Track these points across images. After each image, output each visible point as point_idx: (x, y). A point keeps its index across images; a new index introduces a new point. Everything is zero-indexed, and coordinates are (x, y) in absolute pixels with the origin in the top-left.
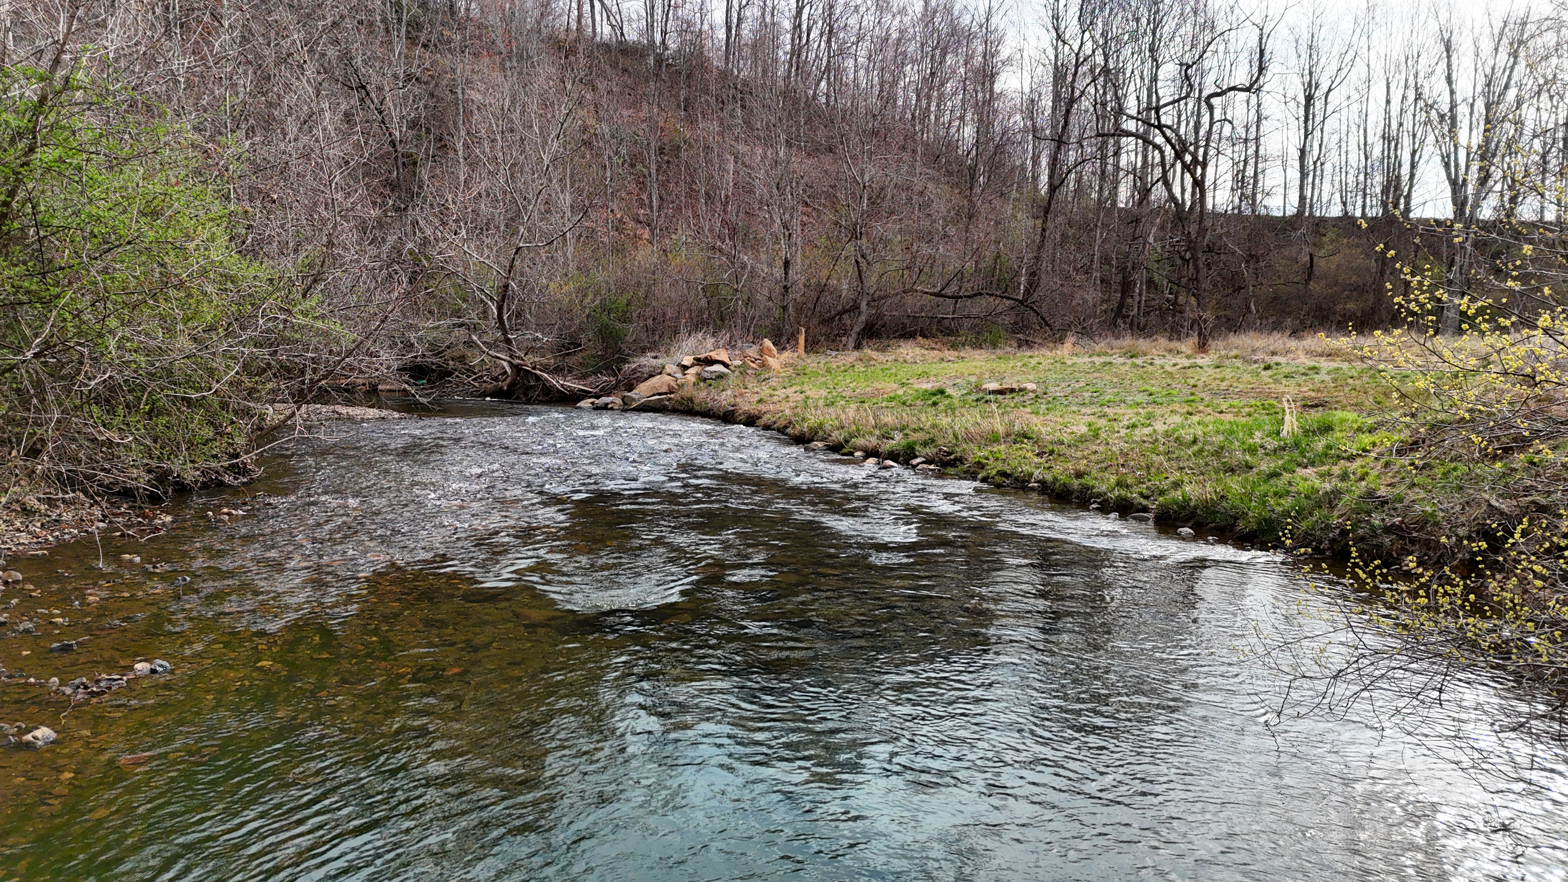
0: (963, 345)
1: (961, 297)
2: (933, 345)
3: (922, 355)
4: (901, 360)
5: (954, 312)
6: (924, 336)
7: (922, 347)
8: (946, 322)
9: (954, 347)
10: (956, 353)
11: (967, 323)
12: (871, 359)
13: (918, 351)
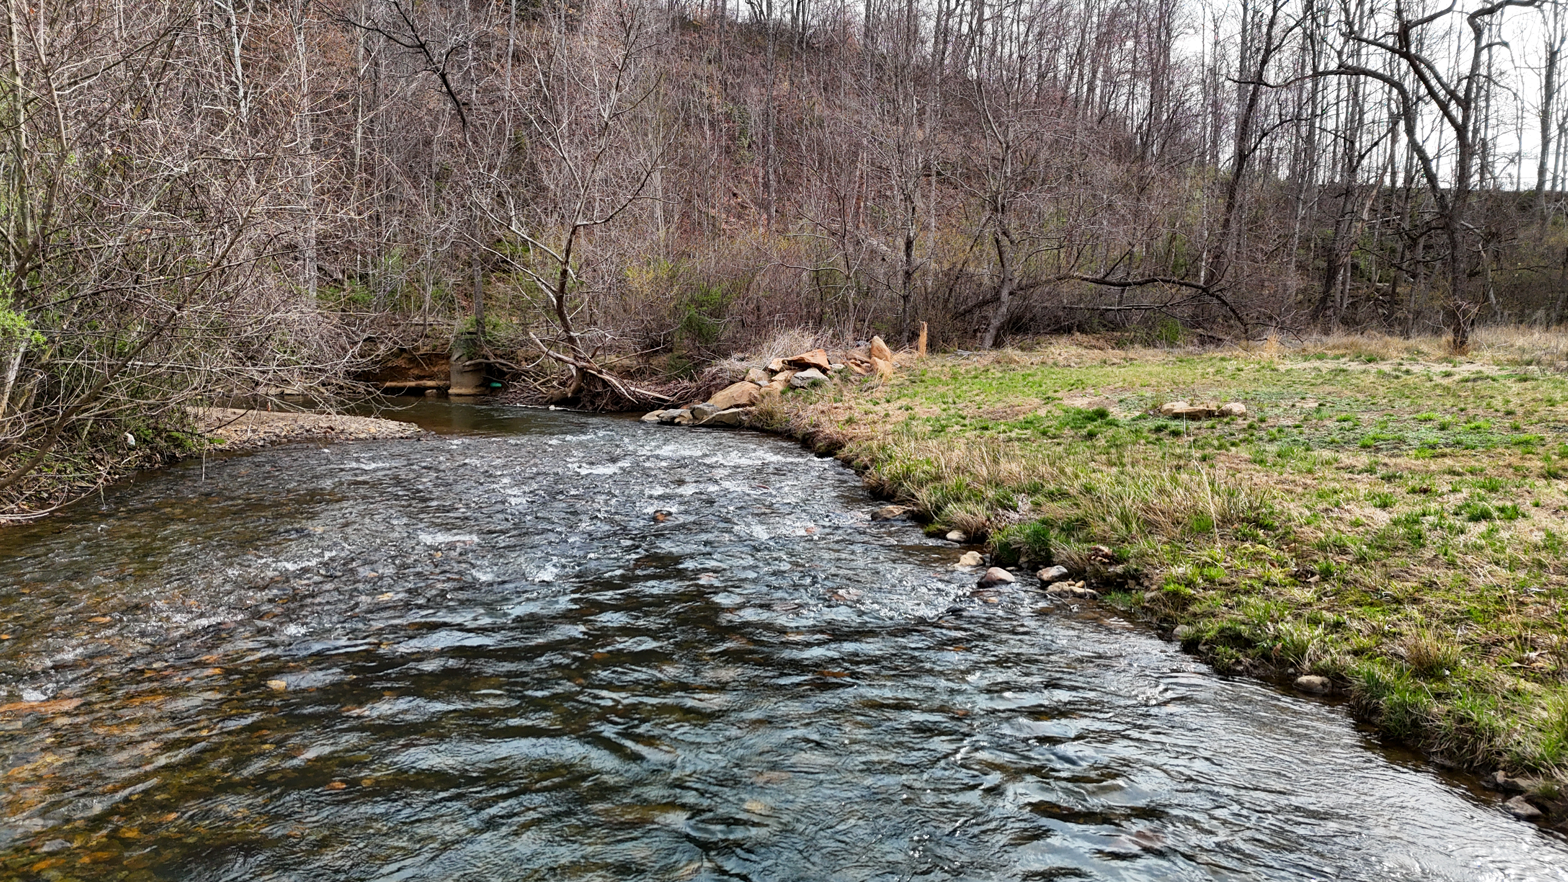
0: (1132, 342)
1: (1129, 284)
2: (1094, 342)
3: (1079, 356)
4: (1050, 362)
5: (1120, 303)
6: (1082, 330)
7: (1080, 345)
8: (1110, 315)
9: (1119, 345)
10: (1122, 353)
11: (1137, 317)
12: (1011, 361)
13: (1074, 350)
